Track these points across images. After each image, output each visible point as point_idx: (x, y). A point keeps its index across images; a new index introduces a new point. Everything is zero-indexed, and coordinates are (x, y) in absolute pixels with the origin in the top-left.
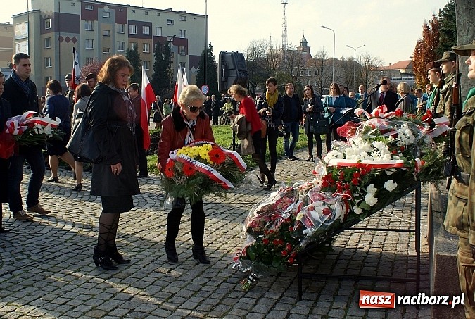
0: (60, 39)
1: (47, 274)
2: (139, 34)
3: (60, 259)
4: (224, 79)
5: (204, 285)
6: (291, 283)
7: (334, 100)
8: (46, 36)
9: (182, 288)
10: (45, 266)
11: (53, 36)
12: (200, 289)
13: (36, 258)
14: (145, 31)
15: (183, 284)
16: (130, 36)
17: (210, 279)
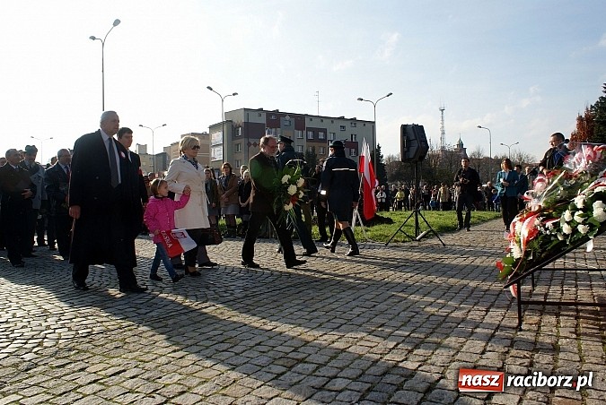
0: (249, 144)
1: (251, 308)
2: (316, 140)
3: (263, 296)
4: (406, 149)
5: (413, 317)
6: (504, 316)
7: (507, 174)
8: (237, 141)
9: (391, 319)
10: (249, 302)
11: (243, 141)
12: (409, 321)
13: (239, 295)
14: (321, 136)
15: (390, 317)
16: (308, 140)
17: (417, 313)
